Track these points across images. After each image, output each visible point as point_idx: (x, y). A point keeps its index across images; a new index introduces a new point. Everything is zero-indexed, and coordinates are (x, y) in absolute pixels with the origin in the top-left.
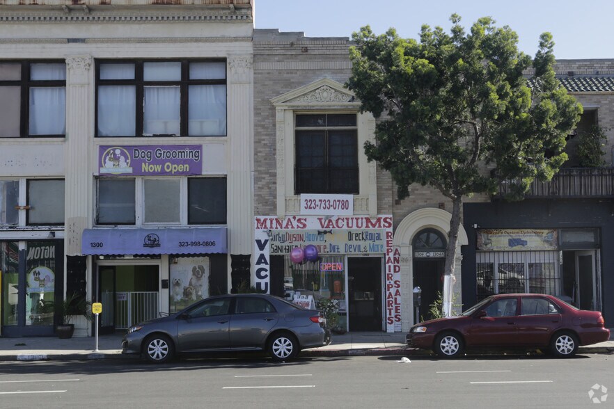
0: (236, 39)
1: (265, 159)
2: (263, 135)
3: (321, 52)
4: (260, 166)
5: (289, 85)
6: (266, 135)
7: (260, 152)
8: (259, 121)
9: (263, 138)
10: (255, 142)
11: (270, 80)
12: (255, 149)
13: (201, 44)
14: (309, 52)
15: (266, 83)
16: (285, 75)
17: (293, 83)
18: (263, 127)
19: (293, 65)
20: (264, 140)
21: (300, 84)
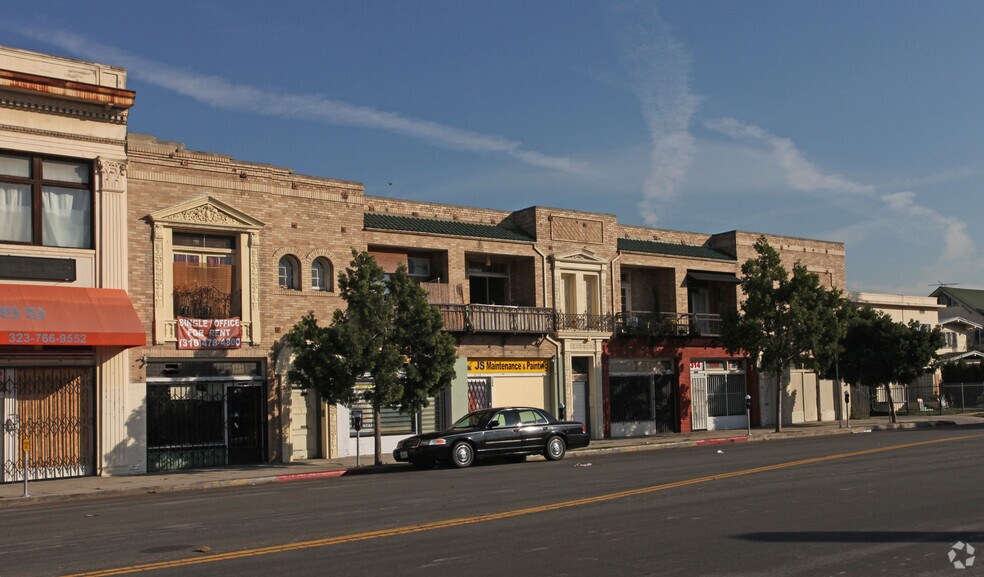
0: (107, 141)
1: (142, 278)
2: (139, 252)
3: (201, 167)
4: (136, 286)
5: (169, 200)
6: (142, 252)
7: (136, 270)
8: (133, 235)
9: (139, 254)
10: (129, 259)
11: (146, 192)
12: (130, 266)
13: (62, 140)
14: (190, 166)
15: (143, 194)
16: (164, 188)
17: (173, 197)
18: (138, 242)
19: (173, 178)
20: (139, 257)
21: (180, 199)
